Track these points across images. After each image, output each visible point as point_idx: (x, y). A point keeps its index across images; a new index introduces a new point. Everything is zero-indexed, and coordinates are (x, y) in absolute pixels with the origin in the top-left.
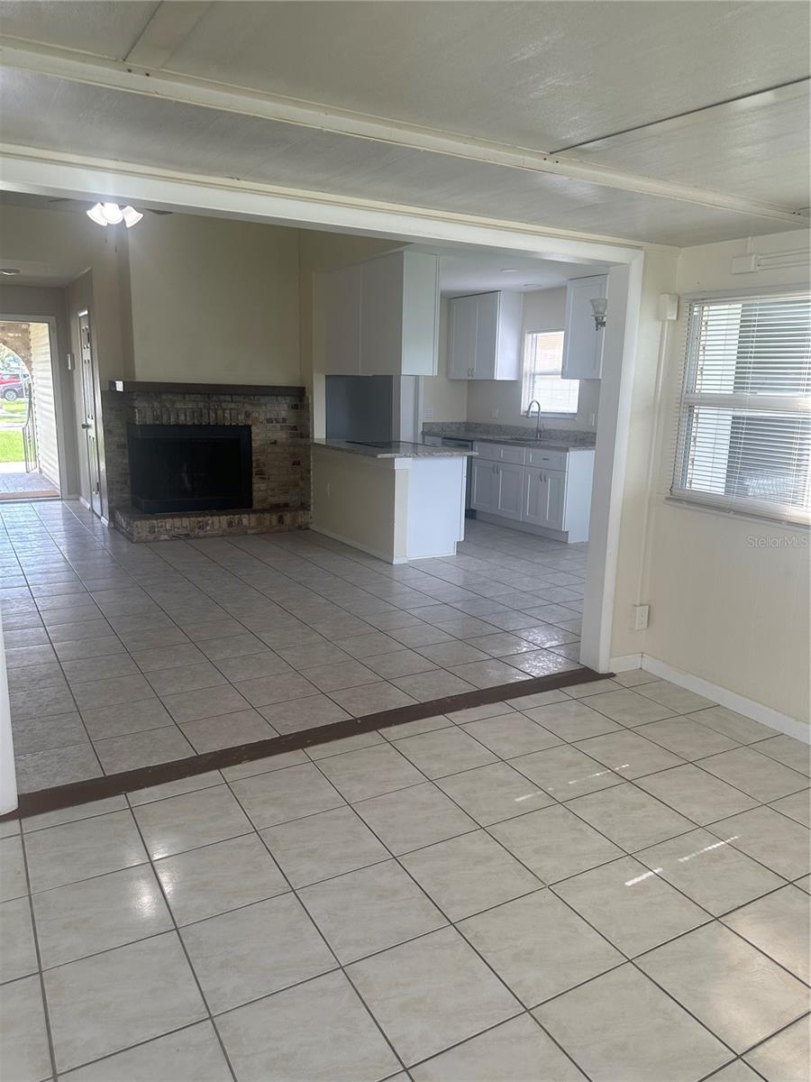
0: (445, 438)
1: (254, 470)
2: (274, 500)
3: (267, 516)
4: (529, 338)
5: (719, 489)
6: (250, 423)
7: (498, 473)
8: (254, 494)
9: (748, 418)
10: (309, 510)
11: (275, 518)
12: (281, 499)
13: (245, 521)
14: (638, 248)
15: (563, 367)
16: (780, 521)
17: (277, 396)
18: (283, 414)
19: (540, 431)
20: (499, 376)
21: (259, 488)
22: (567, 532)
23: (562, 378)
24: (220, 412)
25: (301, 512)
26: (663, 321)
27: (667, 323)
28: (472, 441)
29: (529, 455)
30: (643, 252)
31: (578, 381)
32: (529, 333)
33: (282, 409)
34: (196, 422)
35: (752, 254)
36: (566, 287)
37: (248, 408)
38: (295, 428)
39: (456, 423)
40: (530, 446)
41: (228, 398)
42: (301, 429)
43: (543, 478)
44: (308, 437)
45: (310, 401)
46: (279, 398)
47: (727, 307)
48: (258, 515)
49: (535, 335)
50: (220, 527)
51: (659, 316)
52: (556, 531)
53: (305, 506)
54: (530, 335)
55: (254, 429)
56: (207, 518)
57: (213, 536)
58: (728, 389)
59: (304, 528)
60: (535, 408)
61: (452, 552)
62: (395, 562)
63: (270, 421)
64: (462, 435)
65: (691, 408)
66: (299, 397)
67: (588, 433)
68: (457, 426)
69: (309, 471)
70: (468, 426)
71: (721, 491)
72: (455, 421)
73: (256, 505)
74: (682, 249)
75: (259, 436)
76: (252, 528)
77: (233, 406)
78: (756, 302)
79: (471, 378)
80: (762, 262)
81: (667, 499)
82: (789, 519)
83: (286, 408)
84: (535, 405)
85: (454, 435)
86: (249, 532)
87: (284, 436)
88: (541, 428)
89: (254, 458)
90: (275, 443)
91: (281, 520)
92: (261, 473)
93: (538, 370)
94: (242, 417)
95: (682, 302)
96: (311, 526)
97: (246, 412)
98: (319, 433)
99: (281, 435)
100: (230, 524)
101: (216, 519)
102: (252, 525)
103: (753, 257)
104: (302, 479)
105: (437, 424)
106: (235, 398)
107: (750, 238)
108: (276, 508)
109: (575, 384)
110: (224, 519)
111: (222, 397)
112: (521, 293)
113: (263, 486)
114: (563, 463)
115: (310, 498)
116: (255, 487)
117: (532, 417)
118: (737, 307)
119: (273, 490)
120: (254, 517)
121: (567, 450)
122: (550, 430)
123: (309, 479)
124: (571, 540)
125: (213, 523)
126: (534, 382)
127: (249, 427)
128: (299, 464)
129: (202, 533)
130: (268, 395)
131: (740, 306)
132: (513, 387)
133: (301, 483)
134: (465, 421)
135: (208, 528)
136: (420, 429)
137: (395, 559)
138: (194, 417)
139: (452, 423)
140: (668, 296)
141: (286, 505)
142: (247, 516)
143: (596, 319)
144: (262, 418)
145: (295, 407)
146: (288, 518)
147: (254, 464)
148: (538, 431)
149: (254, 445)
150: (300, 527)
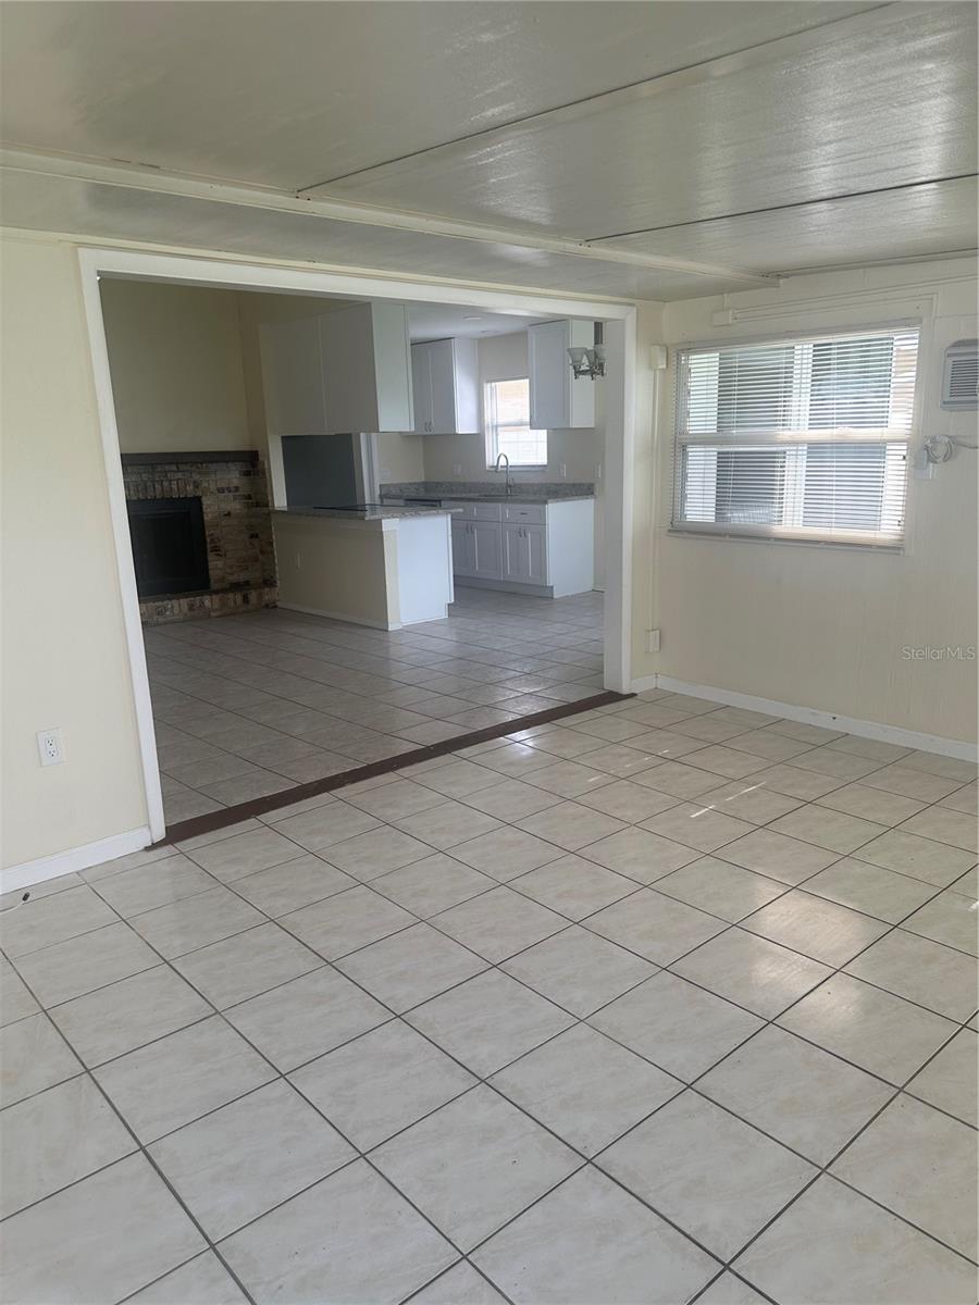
0: (407, 500)
1: (208, 546)
2: (233, 579)
3: (231, 596)
4: (487, 387)
5: (711, 518)
6: (199, 493)
7: (473, 532)
8: (211, 572)
9: (736, 453)
10: (275, 586)
11: (239, 598)
12: (242, 577)
13: (207, 603)
14: (630, 305)
15: (531, 417)
16: (768, 539)
17: (227, 462)
18: (235, 482)
19: (510, 486)
20: (461, 430)
21: (216, 566)
22: (552, 587)
23: (531, 428)
24: (165, 484)
25: (267, 589)
26: (655, 370)
27: (658, 373)
28: (440, 501)
29: (506, 511)
30: (635, 309)
31: (545, 431)
32: (488, 382)
33: (233, 476)
34: (141, 496)
35: (728, 309)
36: (527, 333)
37: (196, 477)
38: (249, 497)
39: (415, 484)
40: (505, 501)
41: (174, 468)
42: (258, 499)
43: (522, 533)
44: (267, 506)
45: (266, 466)
46: (229, 465)
47: (705, 356)
48: (221, 595)
49: (493, 384)
50: (180, 611)
51: (651, 366)
52: (540, 586)
53: (269, 583)
54: (489, 385)
55: (206, 501)
56: (165, 602)
57: (174, 622)
58: (712, 429)
59: (272, 606)
60: (503, 462)
61: (443, 614)
62: (391, 628)
63: (221, 490)
64: (422, 495)
65: (684, 448)
66: (252, 462)
67: (561, 484)
68: (416, 486)
69: (272, 544)
70: (427, 486)
71: (712, 519)
72: (411, 481)
73: (214, 586)
74: (667, 304)
75: (211, 507)
76: (214, 611)
77: (180, 475)
78: (735, 350)
79: (428, 433)
80: (738, 315)
81: (670, 531)
82: (779, 536)
83: (238, 476)
84: (503, 458)
85: (414, 495)
86: (213, 614)
87: (238, 507)
88: (511, 483)
89: (207, 533)
90: (229, 514)
91: (246, 599)
92: (216, 549)
93: (501, 421)
94: (190, 488)
95: (670, 352)
96: (278, 604)
97: (194, 482)
98: (280, 500)
99: (235, 506)
100: (191, 608)
101: (175, 602)
102: (216, 606)
103: (731, 312)
104: (262, 552)
105: (394, 485)
106: (182, 467)
107: (725, 295)
108: (235, 587)
109: (543, 434)
110: (184, 602)
111: (167, 467)
112: (474, 339)
113: (220, 564)
114: (542, 515)
115: (275, 573)
116: (211, 565)
117: (502, 471)
118: (714, 357)
119: (231, 567)
120: (216, 598)
121: (546, 502)
122: (521, 484)
123: (272, 552)
124: (556, 595)
125: (172, 607)
126: (497, 435)
127: (198, 500)
128: (257, 536)
129: (161, 619)
130: (217, 462)
131: (718, 354)
132: (476, 441)
133: (260, 557)
134: (423, 480)
135: (168, 613)
136: (378, 492)
137: (390, 626)
138: (138, 491)
139: (410, 484)
140: (657, 347)
141: (247, 583)
142: (208, 597)
143: (575, 368)
144: (213, 487)
145: (247, 474)
146: (253, 596)
147: (208, 540)
148: (509, 486)
149: (206, 518)
150: (267, 606)
